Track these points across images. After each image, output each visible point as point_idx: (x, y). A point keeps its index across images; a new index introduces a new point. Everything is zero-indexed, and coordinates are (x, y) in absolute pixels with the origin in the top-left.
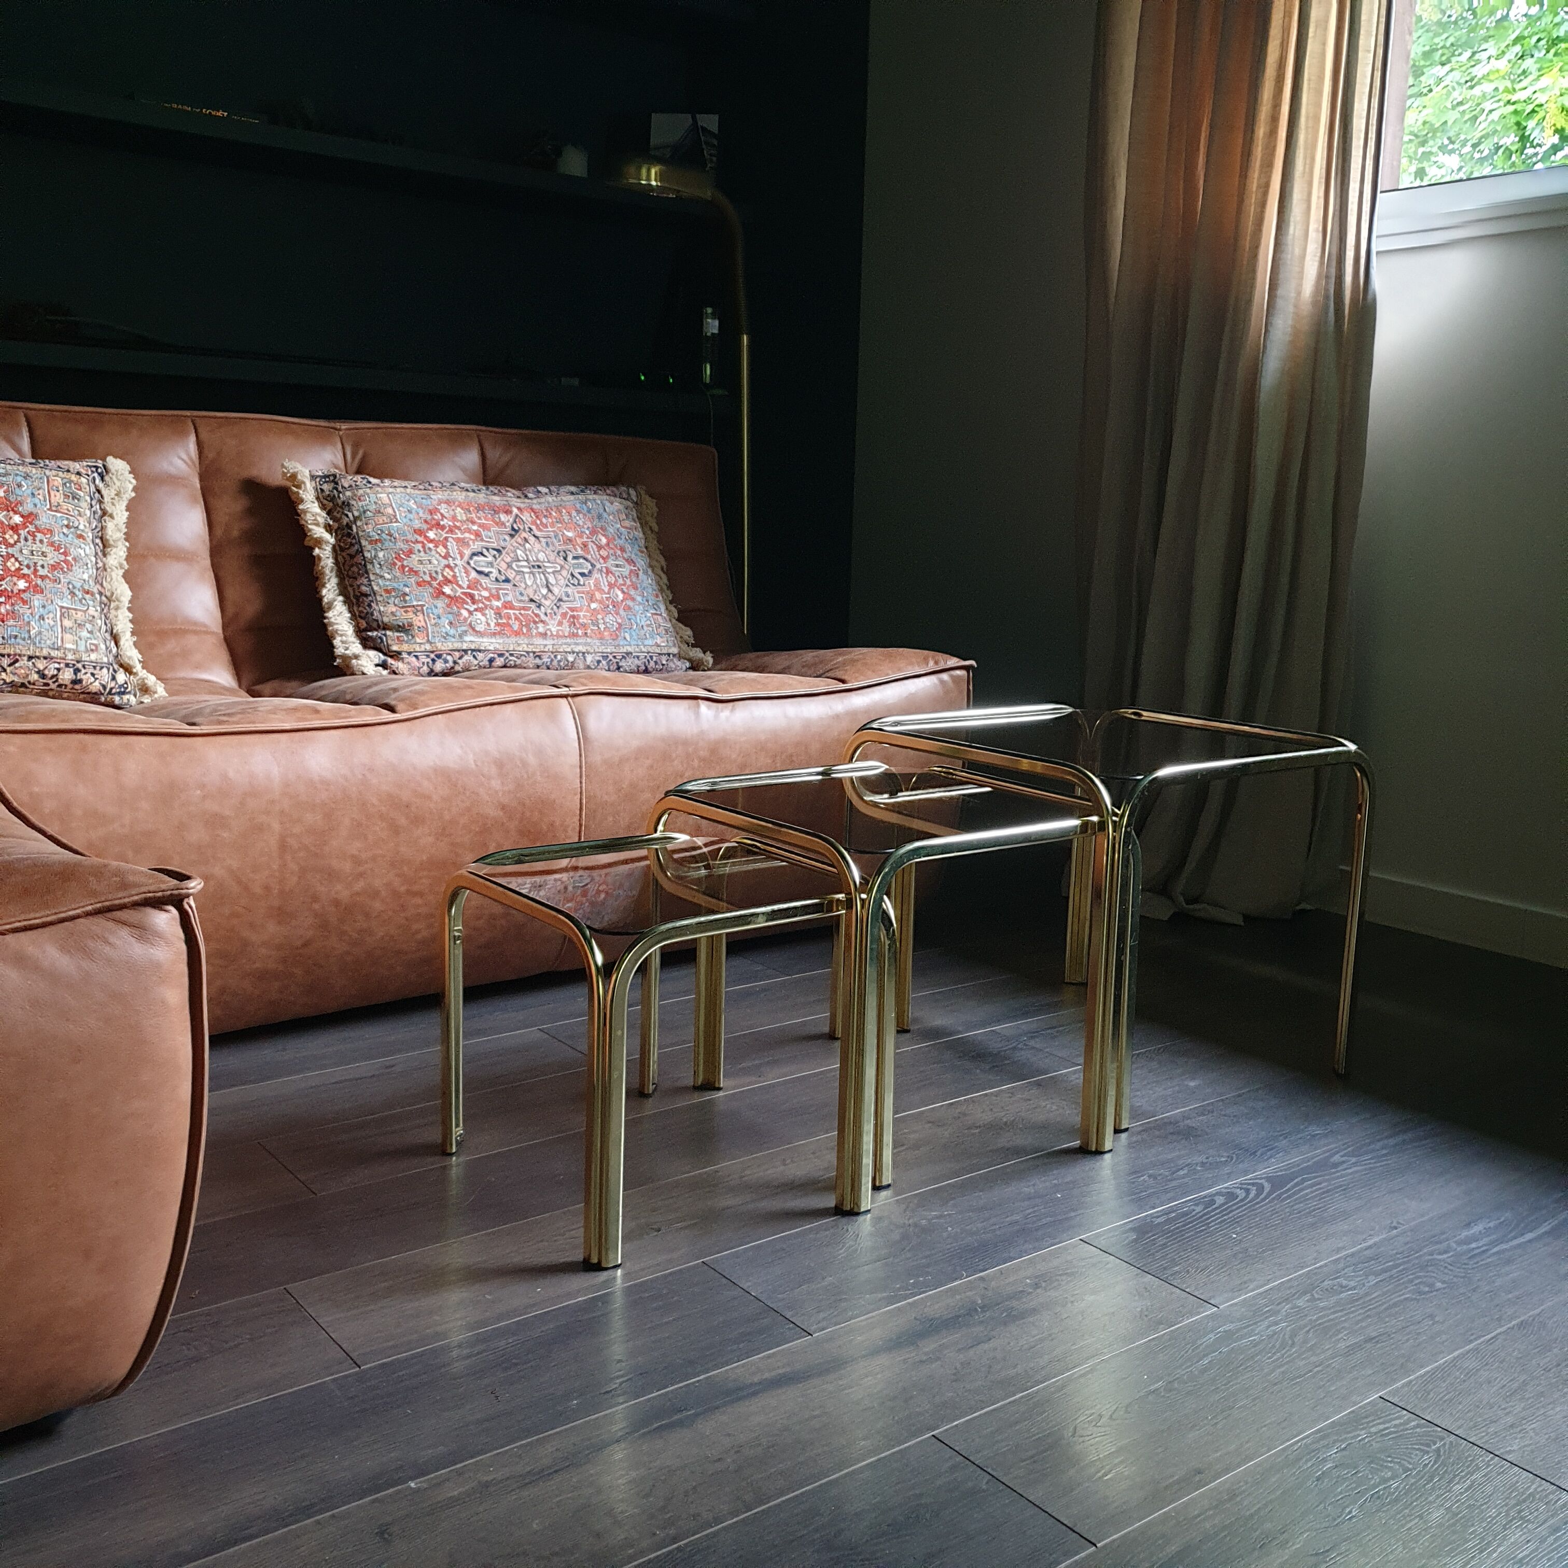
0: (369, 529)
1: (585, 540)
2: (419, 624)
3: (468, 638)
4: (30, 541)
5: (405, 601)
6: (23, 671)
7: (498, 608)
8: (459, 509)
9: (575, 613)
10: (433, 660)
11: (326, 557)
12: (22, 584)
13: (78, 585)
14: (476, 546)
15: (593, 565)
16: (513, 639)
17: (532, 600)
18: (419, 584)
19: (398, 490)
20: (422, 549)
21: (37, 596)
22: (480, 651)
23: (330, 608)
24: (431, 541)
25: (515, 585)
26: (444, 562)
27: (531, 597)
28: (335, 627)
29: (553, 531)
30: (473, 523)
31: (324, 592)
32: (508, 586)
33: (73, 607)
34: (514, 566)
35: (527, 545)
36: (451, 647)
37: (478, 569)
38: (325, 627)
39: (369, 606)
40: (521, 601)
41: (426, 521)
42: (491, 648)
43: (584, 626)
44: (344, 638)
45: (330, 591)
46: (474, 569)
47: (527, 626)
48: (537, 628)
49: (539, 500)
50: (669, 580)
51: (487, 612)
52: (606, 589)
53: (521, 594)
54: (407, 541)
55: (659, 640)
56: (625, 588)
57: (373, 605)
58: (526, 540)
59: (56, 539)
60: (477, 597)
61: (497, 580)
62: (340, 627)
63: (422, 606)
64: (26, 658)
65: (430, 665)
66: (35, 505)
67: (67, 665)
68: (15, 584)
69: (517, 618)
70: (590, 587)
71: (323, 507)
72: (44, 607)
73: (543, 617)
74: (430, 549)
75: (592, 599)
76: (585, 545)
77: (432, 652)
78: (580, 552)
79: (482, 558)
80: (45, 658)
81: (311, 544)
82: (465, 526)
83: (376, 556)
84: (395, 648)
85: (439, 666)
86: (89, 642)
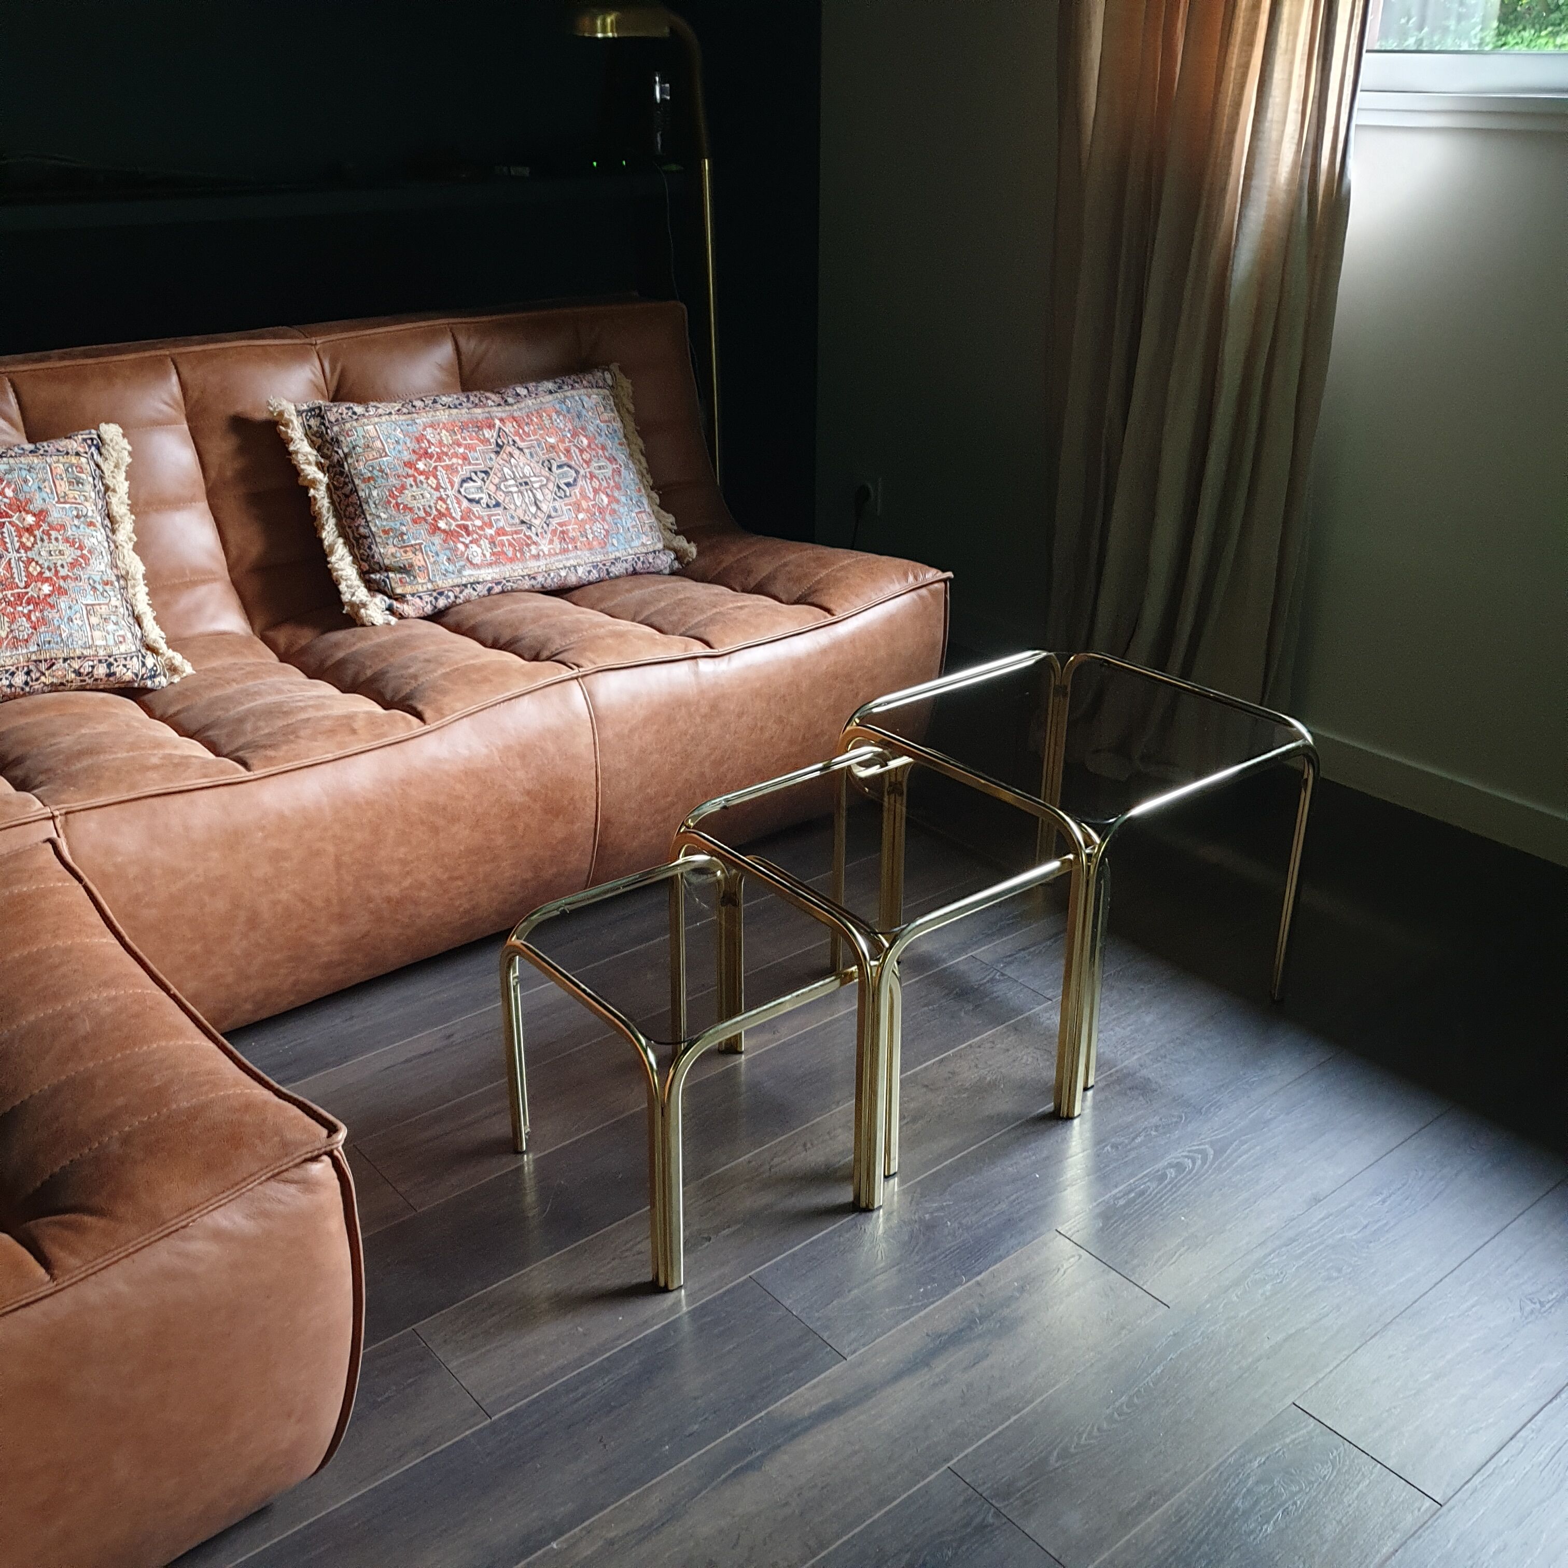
0: (361, 466)
1: (567, 444)
2: (419, 564)
3: (466, 573)
4: (46, 541)
5: (404, 541)
6: (60, 673)
7: (491, 535)
8: (444, 431)
9: (564, 528)
10: (436, 599)
11: (321, 497)
12: (46, 589)
13: (97, 578)
14: (464, 472)
15: (577, 472)
16: (509, 566)
17: (523, 522)
18: (415, 521)
19: (384, 418)
20: (413, 483)
21: (63, 598)
22: (478, 583)
23: (332, 552)
24: (421, 473)
25: (505, 508)
26: (437, 494)
27: (522, 518)
28: (340, 573)
29: (537, 440)
30: (459, 445)
31: (324, 535)
32: (499, 510)
33: (97, 602)
34: (502, 487)
35: (513, 460)
36: (451, 583)
37: (469, 497)
38: (329, 572)
39: (370, 548)
40: (513, 524)
41: (414, 451)
42: (489, 578)
43: (573, 540)
44: (349, 582)
45: (329, 533)
46: (465, 497)
47: (520, 550)
48: (530, 550)
49: (518, 405)
50: (647, 462)
51: (482, 542)
52: (591, 496)
53: (512, 517)
54: (399, 477)
55: (644, 539)
56: (608, 491)
57: (374, 547)
58: (511, 455)
59: (69, 533)
60: (470, 529)
61: (488, 506)
62: (344, 573)
63: (420, 544)
64: (61, 661)
65: (433, 602)
66: (44, 500)
67: (100, 661)
68: (40, 589)
69: (510, 544)
70: (576, 497)
71: (312, 444)
72: (70, 608)
73: (534, 538)
74: (421, 482)
75: (579, 509)
76: (568, 451)
77: (434, 590)
78: (564, 459)
79: (471, 484)
80: (79, 658)
81: (305, 483)
82: (452, 451)
83: (370, 495)
84: (399, 591)
85: (442, 603)
86: (117, 634)
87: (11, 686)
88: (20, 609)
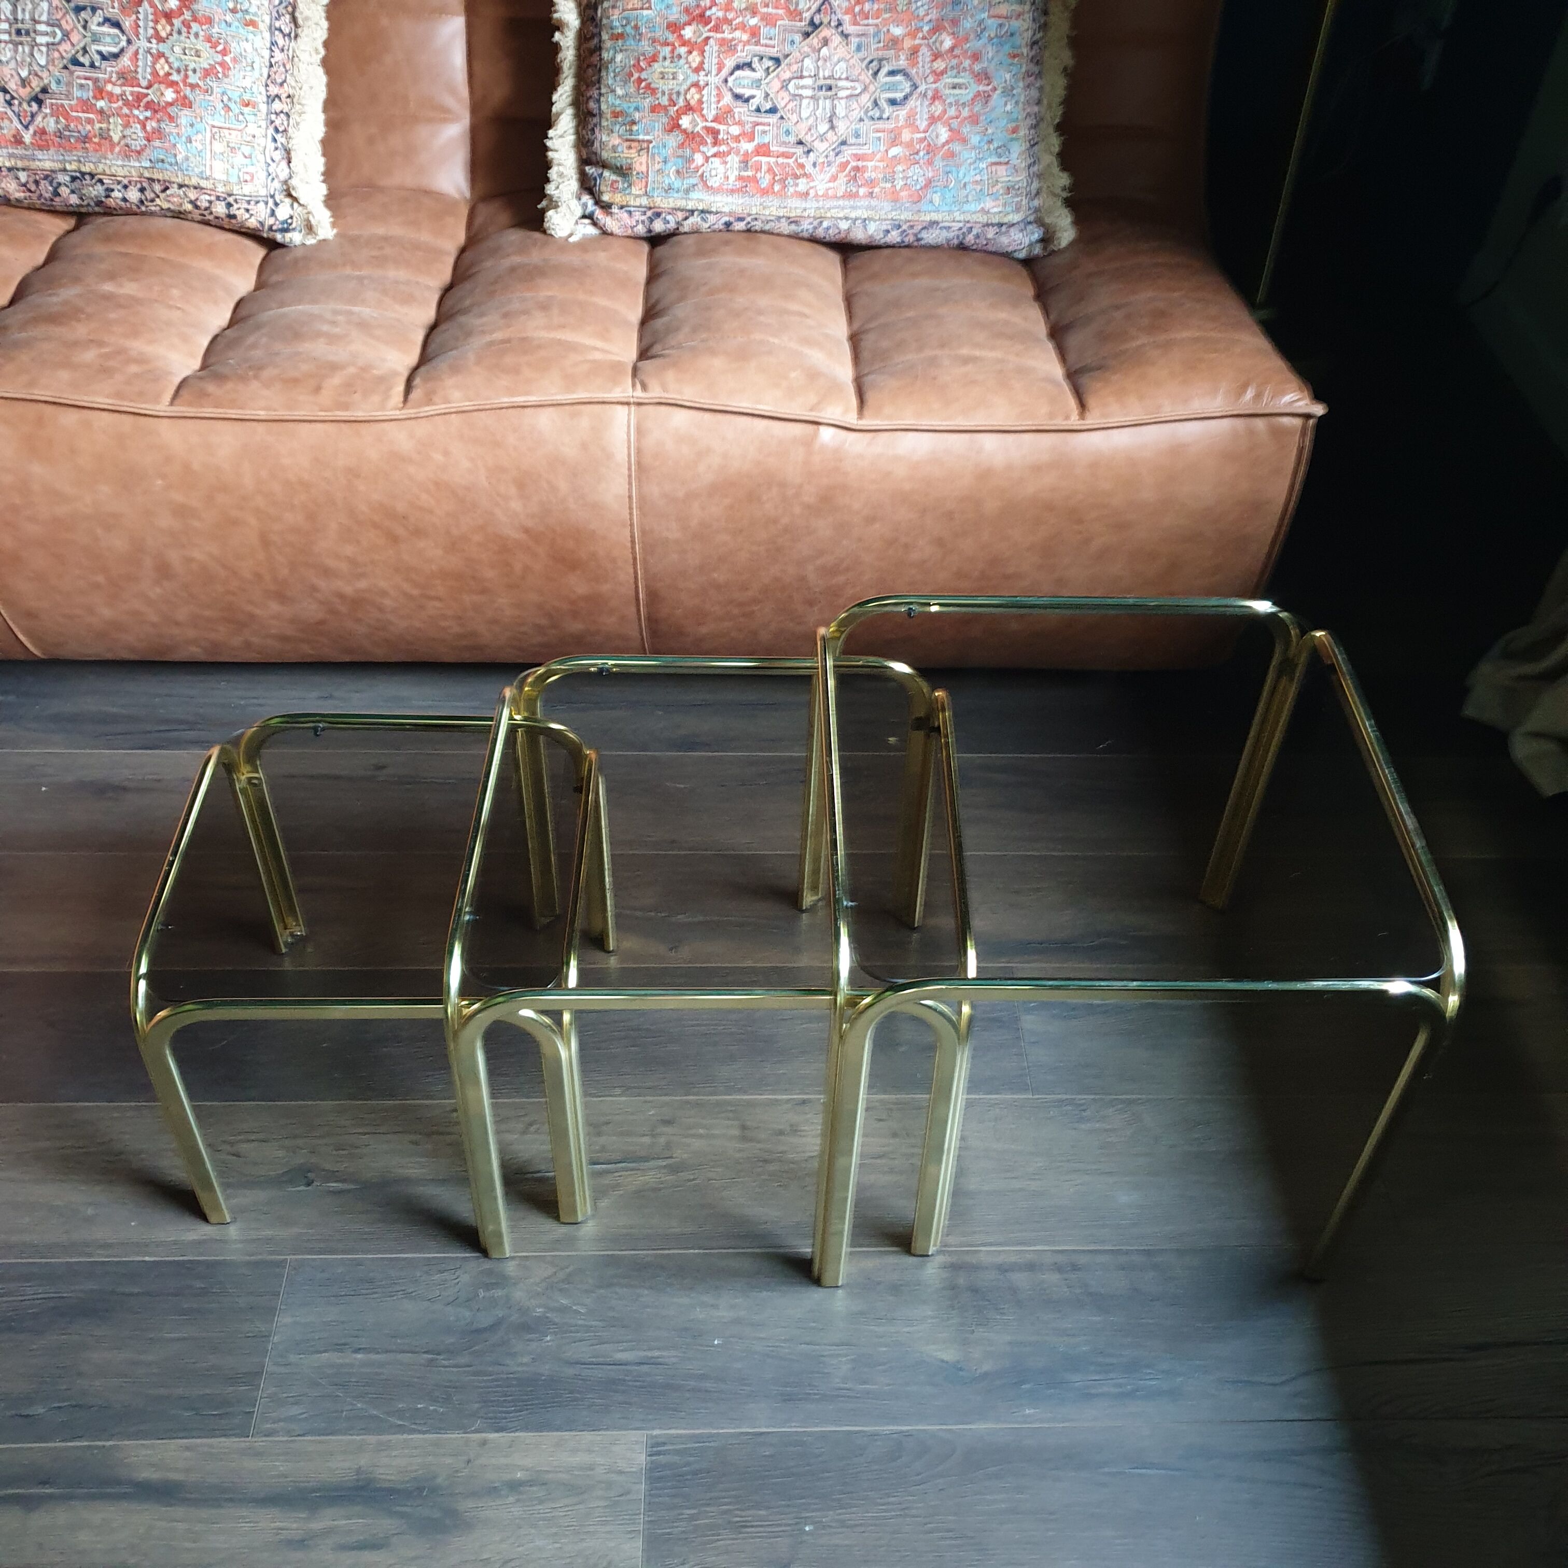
0: (614, 14)
1: (917, 42)
2: (640, 168)
3: (694, 195)
4: (184, 34)
5: (632, 132)
6: (175, 199)
7: (747, 151)
9: (860, 164)
10: (651, 219)
11: (567, 45)
12: (170, 95)
13: (235, 96)
14: (746, 53)
15: (915, 87)
16: (757, 200)
17: (800, 143)
18: (654, 109)
20: (669, 56)
21: (186, 112)
22: (710, 212)
23: (556, 123)
24: (685, 43)
25: (782, 118)
26: (693, 78)
27: (802, 136)
29: (876, 26)
30: (755, 13)
31: (555, 97)
32: (773, 119)
33: (227, 125)
34: (792, 85)
35: (825, 50)
36: (672, 205)
37: (737, 90)
39: (593, 130)
40: (784, 144)
41: (688, 9)
42: (729, 209)
43: (870, 182)
44: (561, 169)
45: (562, 96)
46: (731, 90)
47: (783, 181)
48: (797, 184)
51: (729, 158)
52: (923, 125)
53: (788, 133)
54: (654, 41)
55: (989, 204)
56: (955, 123)
57: (597, 131)
58: (826, 42)
59: (214, 31)
60: (722, 136)
61: (759, 109)
62: (560, 155)
63: (649, 142)
64: (175, 186)
65: (647, 222)
67: (218, 198)
68: (162, 94)
69: (770, 170)
70: (898, 122)
72: (192, 125)
73: (809, 169)
74: (680, 55)
75: (895, 141)
76: (915, 51)
77: (650, 209)
78: (902, 63)
79: (748, 73)
80: (195, 188)
81: (555, 23)
82: (740, 19)
83: (613, 59)
84: (606, 198)
85: (658, 227)
86: (245, 170)
87: (125, 200)
88: (136, 112)
